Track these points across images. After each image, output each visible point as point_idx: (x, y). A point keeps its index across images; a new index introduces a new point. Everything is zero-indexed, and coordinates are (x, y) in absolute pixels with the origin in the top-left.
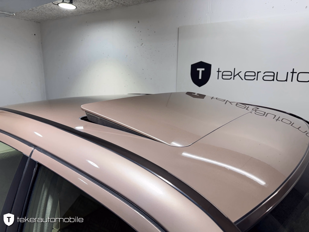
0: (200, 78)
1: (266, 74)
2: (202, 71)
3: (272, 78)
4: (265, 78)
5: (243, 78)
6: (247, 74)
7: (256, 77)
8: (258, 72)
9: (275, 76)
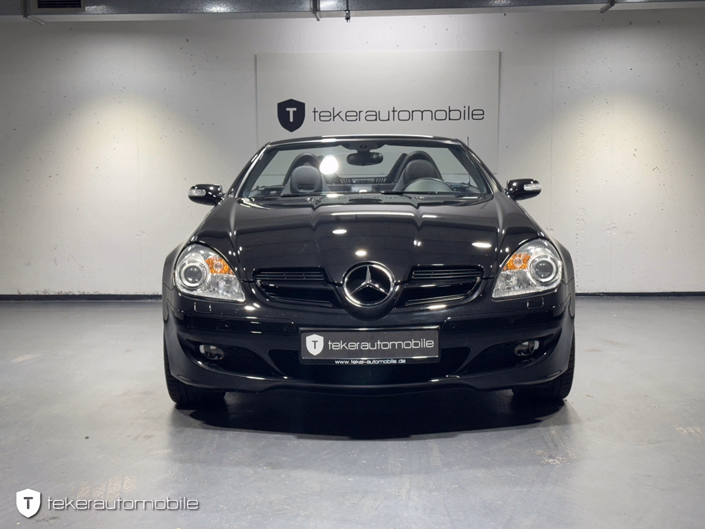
0: (291, 120)
1: (368, 113)
2: (294, 112)
3: (374, 118)
4: (368, 118)
5: (344, 119)
6: (348, 114)
7: (358, 117)
8: (360, 112)
9: (377, 115)
